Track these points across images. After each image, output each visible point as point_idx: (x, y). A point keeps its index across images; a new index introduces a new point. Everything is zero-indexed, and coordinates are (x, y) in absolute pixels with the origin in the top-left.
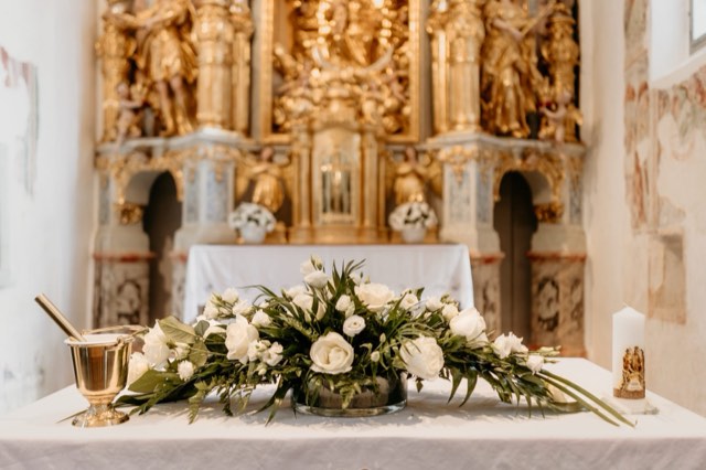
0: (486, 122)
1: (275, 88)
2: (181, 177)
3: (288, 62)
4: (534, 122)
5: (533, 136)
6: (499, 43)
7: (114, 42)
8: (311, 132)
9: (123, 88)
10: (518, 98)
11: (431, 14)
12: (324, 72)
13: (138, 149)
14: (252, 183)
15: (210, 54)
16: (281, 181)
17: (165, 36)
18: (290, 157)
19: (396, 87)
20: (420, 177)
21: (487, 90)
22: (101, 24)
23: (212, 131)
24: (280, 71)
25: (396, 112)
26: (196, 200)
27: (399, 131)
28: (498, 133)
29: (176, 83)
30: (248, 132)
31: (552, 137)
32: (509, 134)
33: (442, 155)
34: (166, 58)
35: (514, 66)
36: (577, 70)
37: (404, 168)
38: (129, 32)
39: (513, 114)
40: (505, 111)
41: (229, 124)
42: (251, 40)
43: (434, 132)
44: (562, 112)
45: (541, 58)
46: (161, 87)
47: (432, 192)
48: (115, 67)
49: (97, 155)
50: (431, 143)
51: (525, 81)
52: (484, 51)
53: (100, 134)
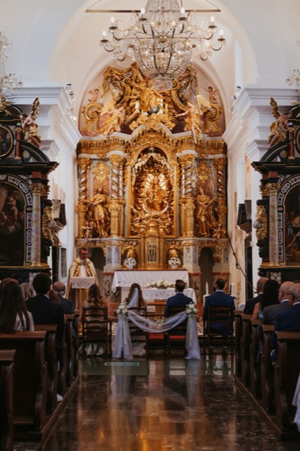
1: (132, 220)
2: (106, 250)
3: (135, 210)
4: (211, 232)
5: (211, 237)
7: (82, 207)
8: (145, 238)
9: (87, 223)
10: (206, 225)
11: (180, 198)
12: (147, 213)
13: (92, 241)
14: (126, 251)
15: (114, 214)
16: (134, 250)
17: (100, 207)
18: (137, 243)
19: (169, 219)
20: (176, 250)
21: (197, 221)
22: (77, 200)
23: (115, 237)
24: (133, 214)
25: (170, 227)
26: (110, 255)
27: (170, 234)
28: (201, 236)
29: (103, 221)
30: (123, 235)
31: (216, 237)
32: (204, 236)
33: (184, 242)
35: (205, 215)
36: (227, 214)
37: (172, 247)
39: (205, 229)
40: (202, 229)
41: (119, 234)
42: (124, 206)
43: (181, 235)
44: (219, 229)
46: (98, 222)
47: (180, 254)
49: (76, 241)
50: (181, 239)
51: (208, 218)
52: (196, 211)
53: (77, 235)
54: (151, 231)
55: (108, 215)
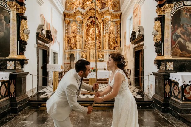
0: (109, 48)
1: (85, 43)
2: (75, 54)
3: (86, 40)
4: (115, 48)
5: (115, 50)
6: (111, 39)
7: (66, 38)
8: (90, 49)
9: (68, 44)
10: (113, 45)
11: (103, 35)
12: (91, 42)
13: (70, 51)
14: (83, 55)
15: (78, 40)
16: (86, 55)
17: (73, 38)
18: (87, 52)
19: (99, 43)
20: (102, 54)
21: (109, 44)
22: (65, 36)
23: (78, 49)
24: (85, 41)
25: (99, 46)
26: (77, 57)
27: (99, 49)
28: (111, 49)
29: (74, 44)
30: (82, 49)
31: (117, 50)
32: (112, 49)
33: (104, 52)
34: (73, 40)
35: (113, 42)
36: (120, 42)
37: (100, 53)
38: (68, 37)
39: (112, 47)
40: (111, 47)
41: (80, 49)
42: (82, 38)
43: (103, 49)
44: (118, 47)
45: (116, 40)
46: (72, 44)
47: (103, 56)
48: (67, 41)
49: (64, 51)
50: (103, 50)
51: (114, 43)
52: (109, 40)
53: (65, 49)
54: (92, 47)
55: (76, 41)
